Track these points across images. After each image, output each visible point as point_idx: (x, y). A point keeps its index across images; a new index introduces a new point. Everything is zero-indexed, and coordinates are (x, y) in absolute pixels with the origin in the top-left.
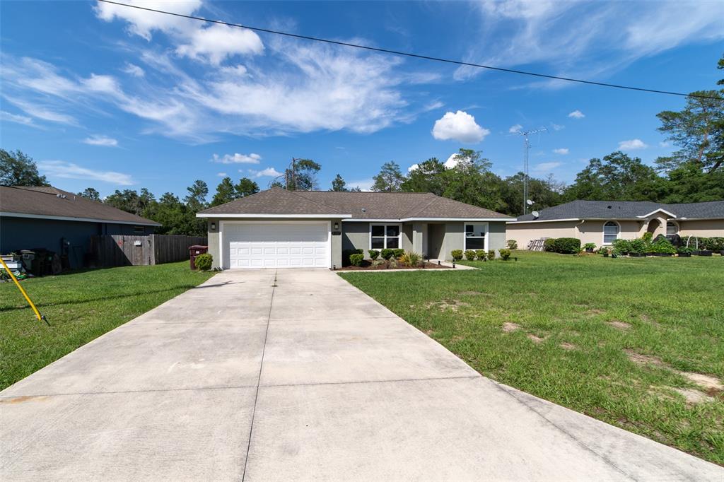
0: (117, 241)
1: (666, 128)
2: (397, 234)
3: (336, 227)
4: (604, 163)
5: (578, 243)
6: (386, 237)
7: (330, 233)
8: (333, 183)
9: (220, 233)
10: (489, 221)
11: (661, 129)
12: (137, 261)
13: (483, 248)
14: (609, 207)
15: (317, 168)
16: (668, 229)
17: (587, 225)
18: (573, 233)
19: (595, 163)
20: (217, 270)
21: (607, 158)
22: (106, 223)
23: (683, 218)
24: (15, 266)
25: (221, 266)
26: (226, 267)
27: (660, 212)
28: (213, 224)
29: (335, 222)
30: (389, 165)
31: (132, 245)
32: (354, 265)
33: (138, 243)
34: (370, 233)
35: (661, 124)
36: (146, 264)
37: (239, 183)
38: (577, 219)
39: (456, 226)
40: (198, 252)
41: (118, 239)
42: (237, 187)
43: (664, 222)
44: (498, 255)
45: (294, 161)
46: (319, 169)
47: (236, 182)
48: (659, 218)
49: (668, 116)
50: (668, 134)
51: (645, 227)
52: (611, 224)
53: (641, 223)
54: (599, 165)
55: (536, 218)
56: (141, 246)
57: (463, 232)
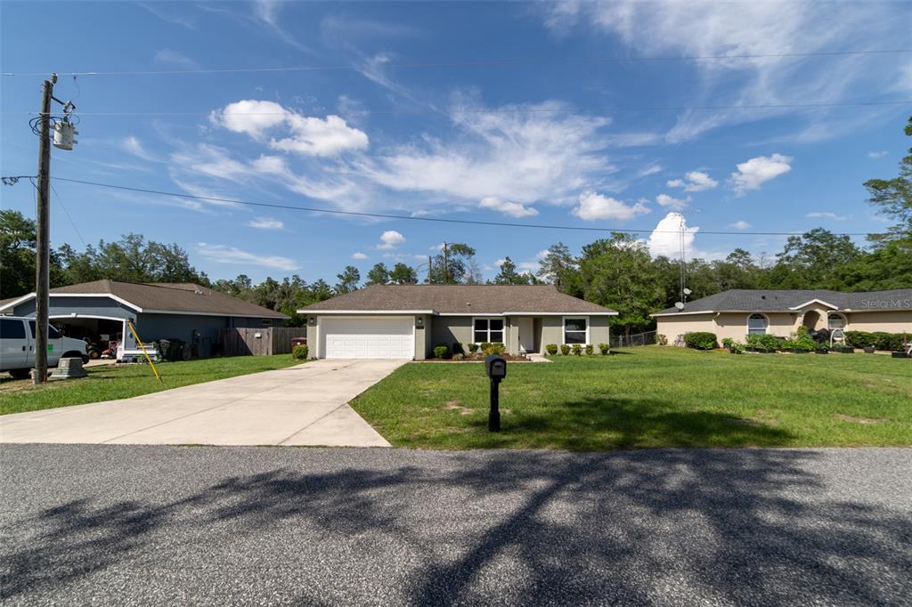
0: (241, 333)
1: (880, 199)
2: (501, 328)
3: (420, 322)
4: (804, 241)
6: (489, 331)
7: (414, 327)
9: (318, 326)
11: (873, 200)
12: (256, 352)
13: (584, 342)
14: (764, 298)
16: (829, 322)
17: (725, 318)
18: (709, 327)
19: (794, 242)
20: (314, 359)
21: (807, 236)
22: (233, 317)
23: (848, 310)
24: (154, 352)
25: (317, 356)
26: (322, 357)
27: (816, 303)
28: (312, 319)
29: (419, 317)
31: (253, 336)
32: (438, 357)
33: (258, 335)
34: (473, 327)
35: (869, 194)
36: (265, 354)
38: (712, 312)
39: (554, 320)
40: (298, 344)
41: (242, 331)
43: (824, 315)
44: (597, 350)
45: (446, 245)
48: (817, 310)
49: (877, 185)
50: (878, 207)
51: (800, 321)
52: (757, 316)
53: (794, 315)
54: (800, 244)
55: (680, 311)
56: (261, 338)
57: (561, 326)
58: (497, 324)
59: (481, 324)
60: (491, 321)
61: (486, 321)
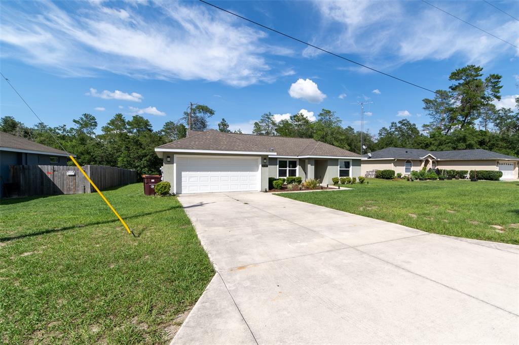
0: (45, 171)
1: (427, 108)
2: (295, 167)
3: (265, 161)
4: (399, 125)
5: (393, 172)
6: (288, 169)
7: (260, 166)
8: (219, 125)
9: (175, 165)
10: (352, 159)
11: (424, 108)
12: (69, 189)
13: (348, 176)
14: (407, 152)
15: (212, 113)
16: (432, 165)
17: (398, 162)
18: (390, 167)
19: (394, 125)
20: (173, 194)
21: (400, 122)
22: (26, 154)
23: (439, 159)
25: (175, 192)
26: (179, 192)
27: (429, 156)
28: (169, 157)
29: (264, 158)
30: (267, 115)
31: (63, 175)
32: (276, 189)
33: (71, 173)
34: (278, 166)
35: (424, 105)
36: (80, 192)
37: (131, 119)
38: (393, 159)
39: (335, 162)
40: (153, 181)
41: (47, 169)
42: (129, 123)
43: (431, 161)
44: (358, 180)
45: (192, 105)
46: (213, 114)
47: (128, 118)
48: (429, 159)
49: (427, 101)
50: (427, 112)
51: (423, 163)
52: (408, 162)
53: (421, 161)
54: (396, 126)
55: (370, 158)
56: (75, 175)
57: (338, 165)
58: (293, 164)
59: (283, 164)
60: (289, 161)
61: (286, 161)
